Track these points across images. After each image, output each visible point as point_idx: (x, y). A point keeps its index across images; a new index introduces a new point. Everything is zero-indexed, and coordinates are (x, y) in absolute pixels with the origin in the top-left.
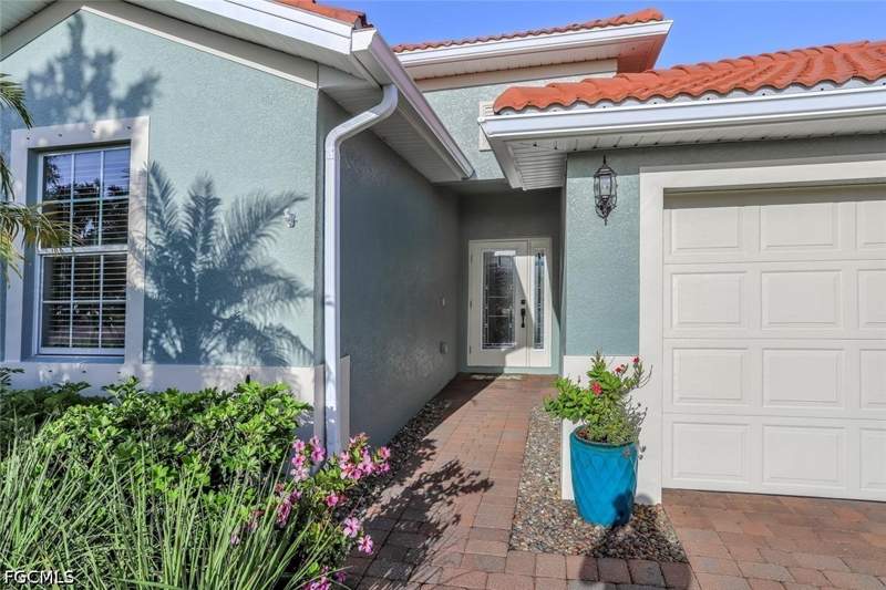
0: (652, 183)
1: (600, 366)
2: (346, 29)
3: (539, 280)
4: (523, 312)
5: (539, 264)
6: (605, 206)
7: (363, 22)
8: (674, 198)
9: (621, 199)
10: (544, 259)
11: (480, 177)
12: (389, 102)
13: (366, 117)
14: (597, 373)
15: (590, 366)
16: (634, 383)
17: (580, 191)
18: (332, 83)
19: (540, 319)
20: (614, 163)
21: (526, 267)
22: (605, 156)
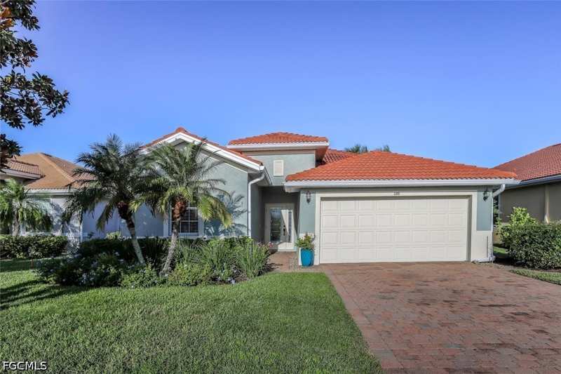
0: (318, 196)
1: (307, 235)
2: (258, 165)
3: (290, 219)
4: (284, 230)
5: (290, 213)
6: (308, 201)
7: (262, 165)
8: (322, 199)
9: (312, 199)
10: (292, 211)
11: (274, 185)
12: (262, 178)
13: (258, 180)
14: (306, 236)
15: (304, 235)
16: (313, 239)
17: (303, 197)
18: (251, 172)
19: (290, 232)
20: (310, 191)
21: (286, 214)
22: (309, 190)
